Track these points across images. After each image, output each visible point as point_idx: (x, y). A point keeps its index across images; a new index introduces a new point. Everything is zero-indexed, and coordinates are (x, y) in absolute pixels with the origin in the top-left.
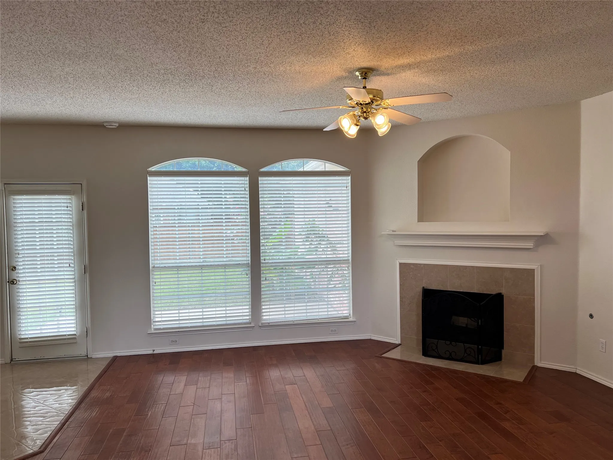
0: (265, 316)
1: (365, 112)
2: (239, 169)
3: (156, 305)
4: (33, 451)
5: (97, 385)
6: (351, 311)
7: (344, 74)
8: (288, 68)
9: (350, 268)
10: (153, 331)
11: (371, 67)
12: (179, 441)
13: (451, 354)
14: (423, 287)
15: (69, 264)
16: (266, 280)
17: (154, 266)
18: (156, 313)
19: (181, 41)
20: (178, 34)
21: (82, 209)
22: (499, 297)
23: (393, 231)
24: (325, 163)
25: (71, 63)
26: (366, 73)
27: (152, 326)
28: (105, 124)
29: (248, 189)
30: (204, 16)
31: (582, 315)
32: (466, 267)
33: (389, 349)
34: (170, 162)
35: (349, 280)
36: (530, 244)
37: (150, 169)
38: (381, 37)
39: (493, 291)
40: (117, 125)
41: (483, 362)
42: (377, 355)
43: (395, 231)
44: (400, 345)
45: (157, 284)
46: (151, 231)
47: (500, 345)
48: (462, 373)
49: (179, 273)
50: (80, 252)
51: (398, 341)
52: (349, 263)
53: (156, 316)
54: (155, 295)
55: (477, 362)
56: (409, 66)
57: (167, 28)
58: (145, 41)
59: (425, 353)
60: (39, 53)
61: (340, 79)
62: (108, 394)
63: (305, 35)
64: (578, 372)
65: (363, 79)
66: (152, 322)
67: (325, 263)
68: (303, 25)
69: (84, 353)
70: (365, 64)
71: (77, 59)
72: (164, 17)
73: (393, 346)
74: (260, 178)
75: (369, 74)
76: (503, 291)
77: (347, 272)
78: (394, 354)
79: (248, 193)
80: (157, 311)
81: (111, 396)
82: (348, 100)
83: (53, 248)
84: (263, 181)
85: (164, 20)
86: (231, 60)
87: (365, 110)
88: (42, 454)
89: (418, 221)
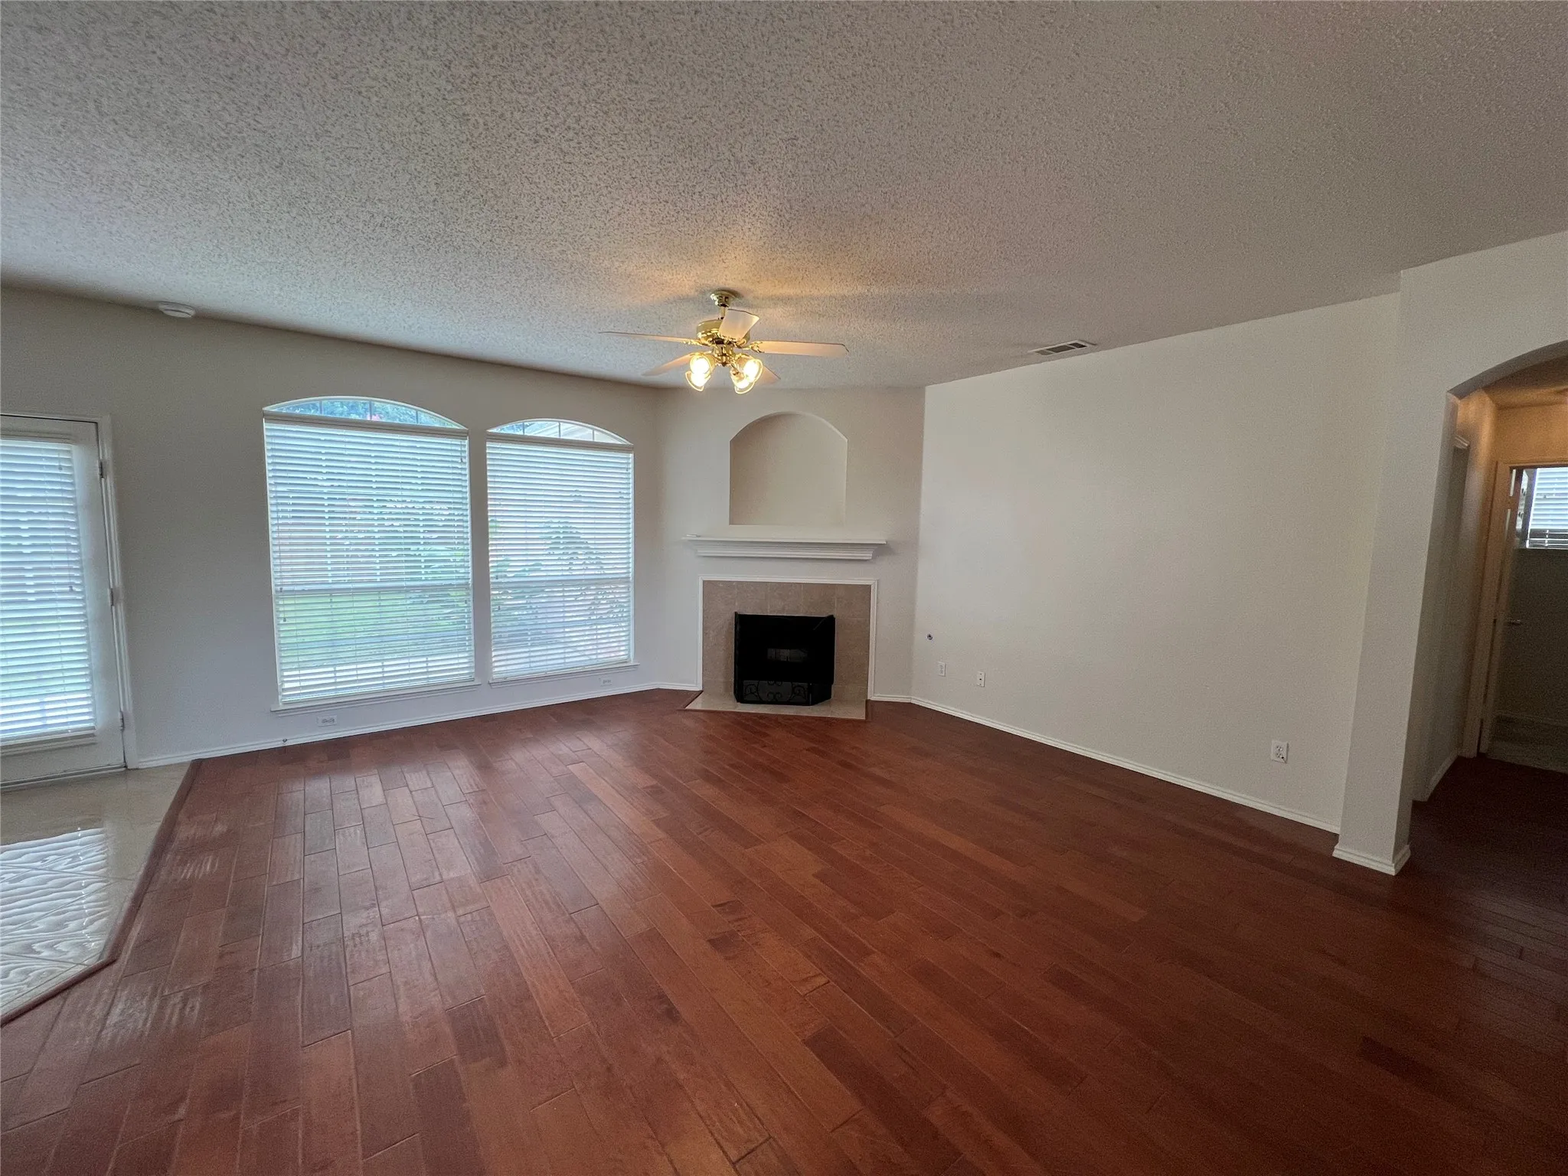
0: (497, 667)
1: (725, 355)
2: (455, 426)
3: (284, 660)
4: (83, 967)
5: (181, 816)
6: (632, 654)
7: (693, 293)
8: (617, 264)
9: (631, 589)
10: (281, 707)
11: (736, 290)
12: (426, 879)
13: (774, 697)
14: (736, 613)
15: (71, 587)
16: (499, 609)
17: (281, 589)
18: (286, 674)
19: (465, 167)
20: (471, 150)
21: (102, 475)
22: (830, 621)
23: (698, 536)
24: (594, 430)
25: (167, 152)
26: (726, 298)
27: (280, 697)
28: (162, 307)
29: (466, 460)
30: (547, 129)
31: (920, 637)
32: (790, 584)
33: (690, 699)
34: (303, 402)
35: (629, 606)
36: (868, 555)
37: (266, 409)
38: (786, 246)
39: (823, 613)
40: (192, 313)
41: (814, 703)
42: (678, 708)
43: (699, 536)
44: (701, 692)
45: (288, 621)
46: (273, 525)
47: (830, 679)
48: (795, 717)
49: (333, 600)
50: (99, 562)
51: (699, 688)
52: (628, 582)
53: (285, 679)
54: (282, 641)
55: (807, 704)
56: (786, 300)
57: (457, 132)
58: (387, 146)
59: (741, 698)
60: (91, 106)
61: (684, 299)
62: (220, 828)
63: (686, 215)
64: (913, 702)
65: (722, 305)
66: (280, 690)
67: (587, 582)
68: (696, 197)
69: (116, 760)
70: (731, 284)
71: (188, 147)
72: (467, 109)
73: (695, 695)
74: (488, 444)
75: (731, 300)
76: (836, 614)
77: (624, 595)
78: (697, 705)
79: (467, 466)
80: (287, 670)
81: (229, 831)
82: (700, 333)
83: (21, 554)
84: (492, 449)
85: (464, 114)
86: (531, 228)
87: (724, 352)
88: (115, 966)
89: (730, 524)
